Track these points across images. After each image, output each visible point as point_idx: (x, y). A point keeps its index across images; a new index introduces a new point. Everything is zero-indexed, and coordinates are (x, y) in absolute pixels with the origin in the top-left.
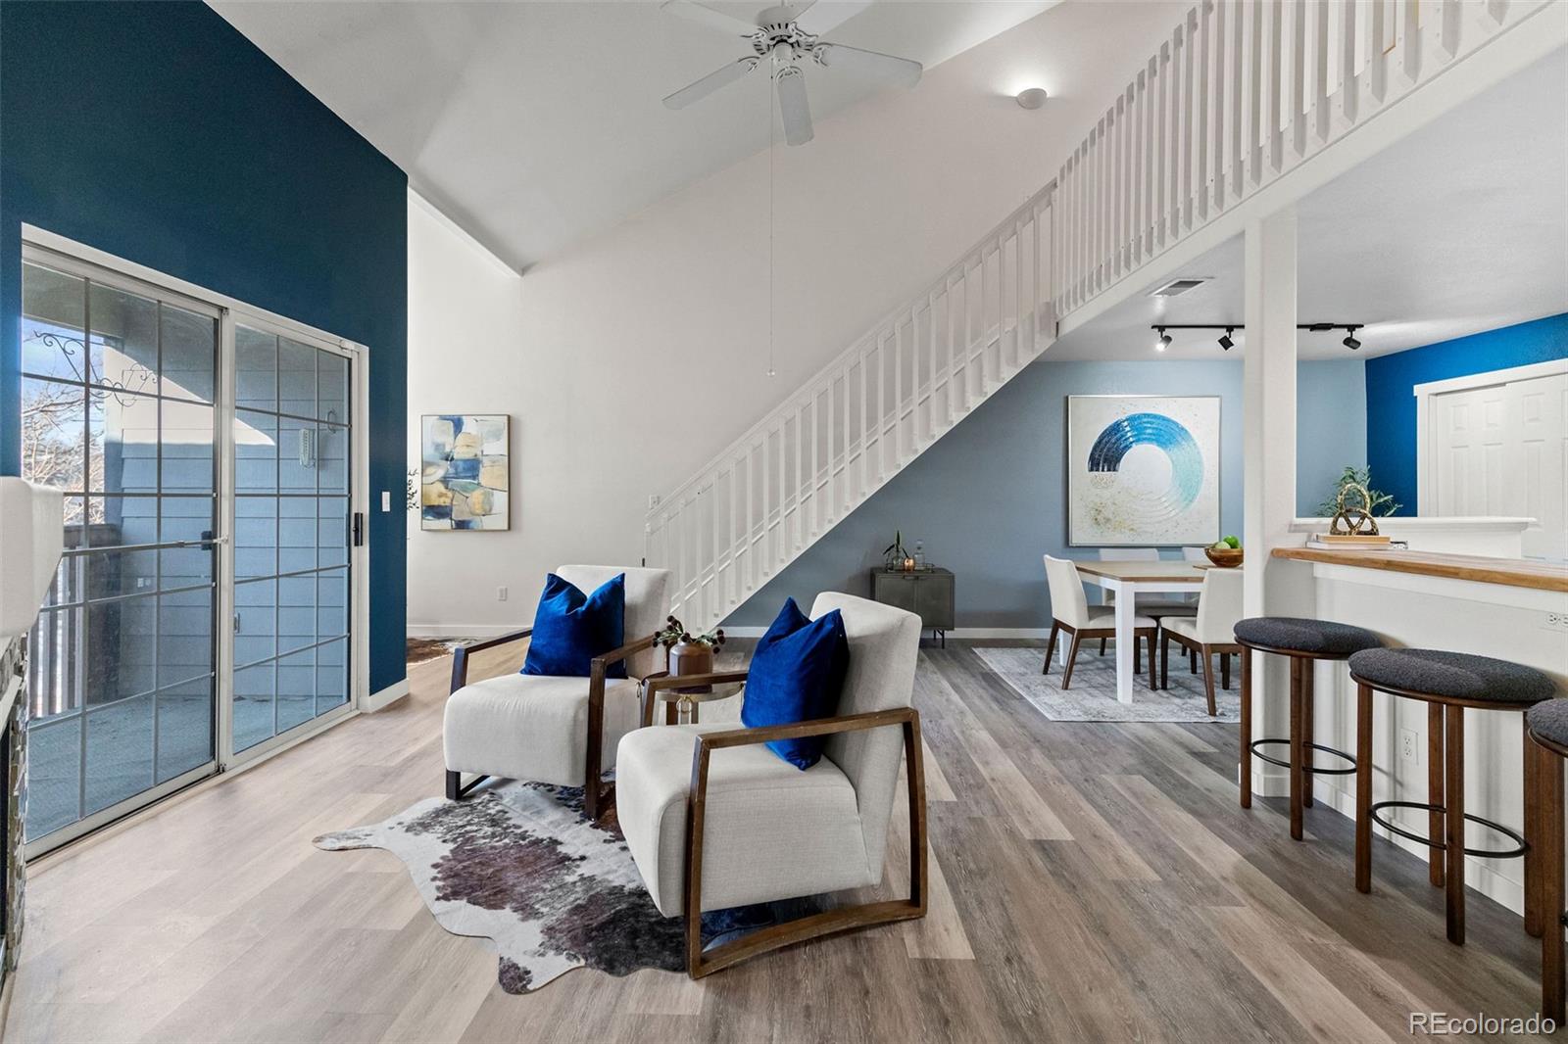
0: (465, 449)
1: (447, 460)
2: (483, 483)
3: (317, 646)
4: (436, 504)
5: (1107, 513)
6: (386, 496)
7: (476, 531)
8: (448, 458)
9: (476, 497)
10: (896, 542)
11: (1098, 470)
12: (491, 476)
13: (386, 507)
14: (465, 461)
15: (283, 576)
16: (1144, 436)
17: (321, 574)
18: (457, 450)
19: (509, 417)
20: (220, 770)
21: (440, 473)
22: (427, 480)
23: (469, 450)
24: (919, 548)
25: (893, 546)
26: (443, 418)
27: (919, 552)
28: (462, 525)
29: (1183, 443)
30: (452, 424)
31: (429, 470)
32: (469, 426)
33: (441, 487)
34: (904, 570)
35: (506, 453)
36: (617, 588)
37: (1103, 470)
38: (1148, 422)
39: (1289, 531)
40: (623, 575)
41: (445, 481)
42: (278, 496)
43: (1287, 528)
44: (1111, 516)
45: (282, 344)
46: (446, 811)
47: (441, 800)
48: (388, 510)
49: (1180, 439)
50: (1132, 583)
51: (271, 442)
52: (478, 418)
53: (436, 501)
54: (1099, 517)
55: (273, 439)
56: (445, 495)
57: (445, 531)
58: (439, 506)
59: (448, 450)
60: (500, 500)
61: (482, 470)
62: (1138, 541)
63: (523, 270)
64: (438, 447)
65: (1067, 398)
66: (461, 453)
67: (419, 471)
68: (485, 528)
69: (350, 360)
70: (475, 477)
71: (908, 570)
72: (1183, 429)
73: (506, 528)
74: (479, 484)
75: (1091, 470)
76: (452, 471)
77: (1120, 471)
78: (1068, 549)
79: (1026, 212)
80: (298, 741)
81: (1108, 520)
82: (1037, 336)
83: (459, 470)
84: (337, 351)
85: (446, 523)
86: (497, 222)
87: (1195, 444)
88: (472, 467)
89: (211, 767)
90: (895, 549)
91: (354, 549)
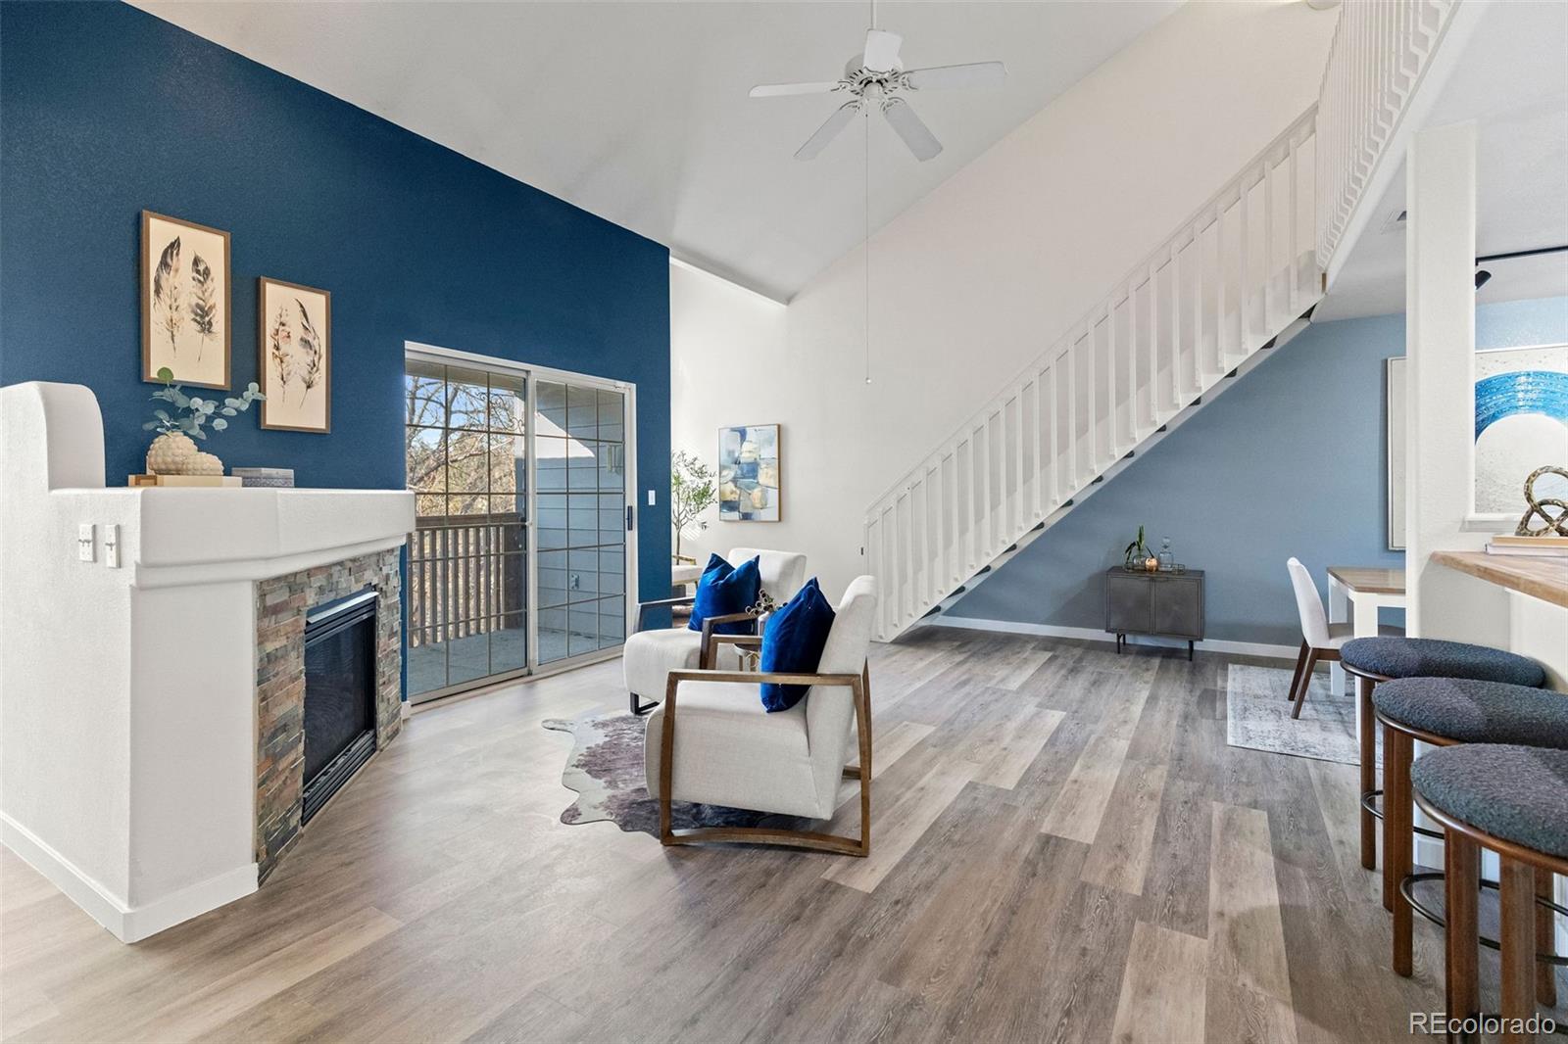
0: (748, 455)
1: (736, 463)
2: (761, 482)
3: (599, 599)
4: (729, 499)
6: (652, 494)
7: (757, 522)
8: (737, 462)
9: (756, 493)
10: (1138, 539)
12: (767, 476)
13: (652, 502)
14: (748, 464)
15: (572, 549)
16: (1522, 404)
17: (601, 548)
18: (743, 455)
19: (779, 426)
20: (530, 674)
21: (732, 474)
22: (723, 480)
23: (751, 454)
24: (1166, 547)
25: (1134, 544)
26: (733, 430)
27: (1165, 550)
28: (746, 517)
30: (739, 434)
31: (724, 473)
32: (750, 434)
33: (731, 486)
34: (1145, 570)
35: (777, 457)
36: (752, 568)
38: (1528, 383)
39: (1461, 530)
40: (758, 558)
41: (735, 480)
42: (568, 493)
43: (1459, 525)
45: (569, 389)
46: (624, 719)
47: (628, 712)
48: (654, 504)
50: (1375, 594)
51: (591, 455)
52: (757, 428)
53: (730, 497)
55: (594, 452)
56: (735, 492)
57: (734, 521)
58: (731, 501)
59: (737, 455)
60: (773, 495)
61: (760, 472)
63: (788, 300)
64: (730, 453)
65: (1387, 361)
66: (746, 457)
67: (717, 473)
68: (763, 519)
69: (623, 395)
70: (755, 477)
71: (1150, 570)
73: (777, 519)
74: (758, 483)
76: (739, 472)
78: (1387, 554)
79: (1281, 147)
80: (584, 664)
82: (1294, 294)
83: (745, 471)
84: (613, 389)
85: (735, 515)
86: (755, 266)
88: (753, 470)
89: (524, 671)
90: (1136, 547)
91: (627, 532)
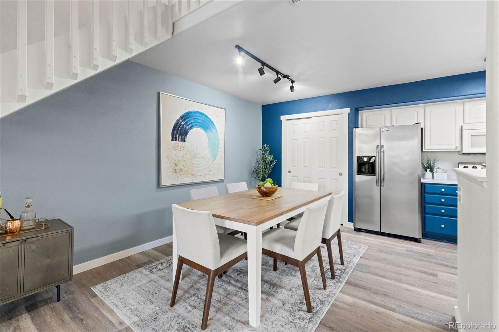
5: (180, 166)
11: (176, 140)
16: (197, 124)
24: (28, 206)
29: (213, 129)
37: (179, 141)
38: (199, 116)
44: (182, 168)
49: (211, 127)
54: (176, 168)
62: (195, 181)
65: (159, 93)
72: (212, 122)
75: (173, 140)
77: (187, 141)
78: (160, 189)
81: (181, 170)
87: (216, 131)
